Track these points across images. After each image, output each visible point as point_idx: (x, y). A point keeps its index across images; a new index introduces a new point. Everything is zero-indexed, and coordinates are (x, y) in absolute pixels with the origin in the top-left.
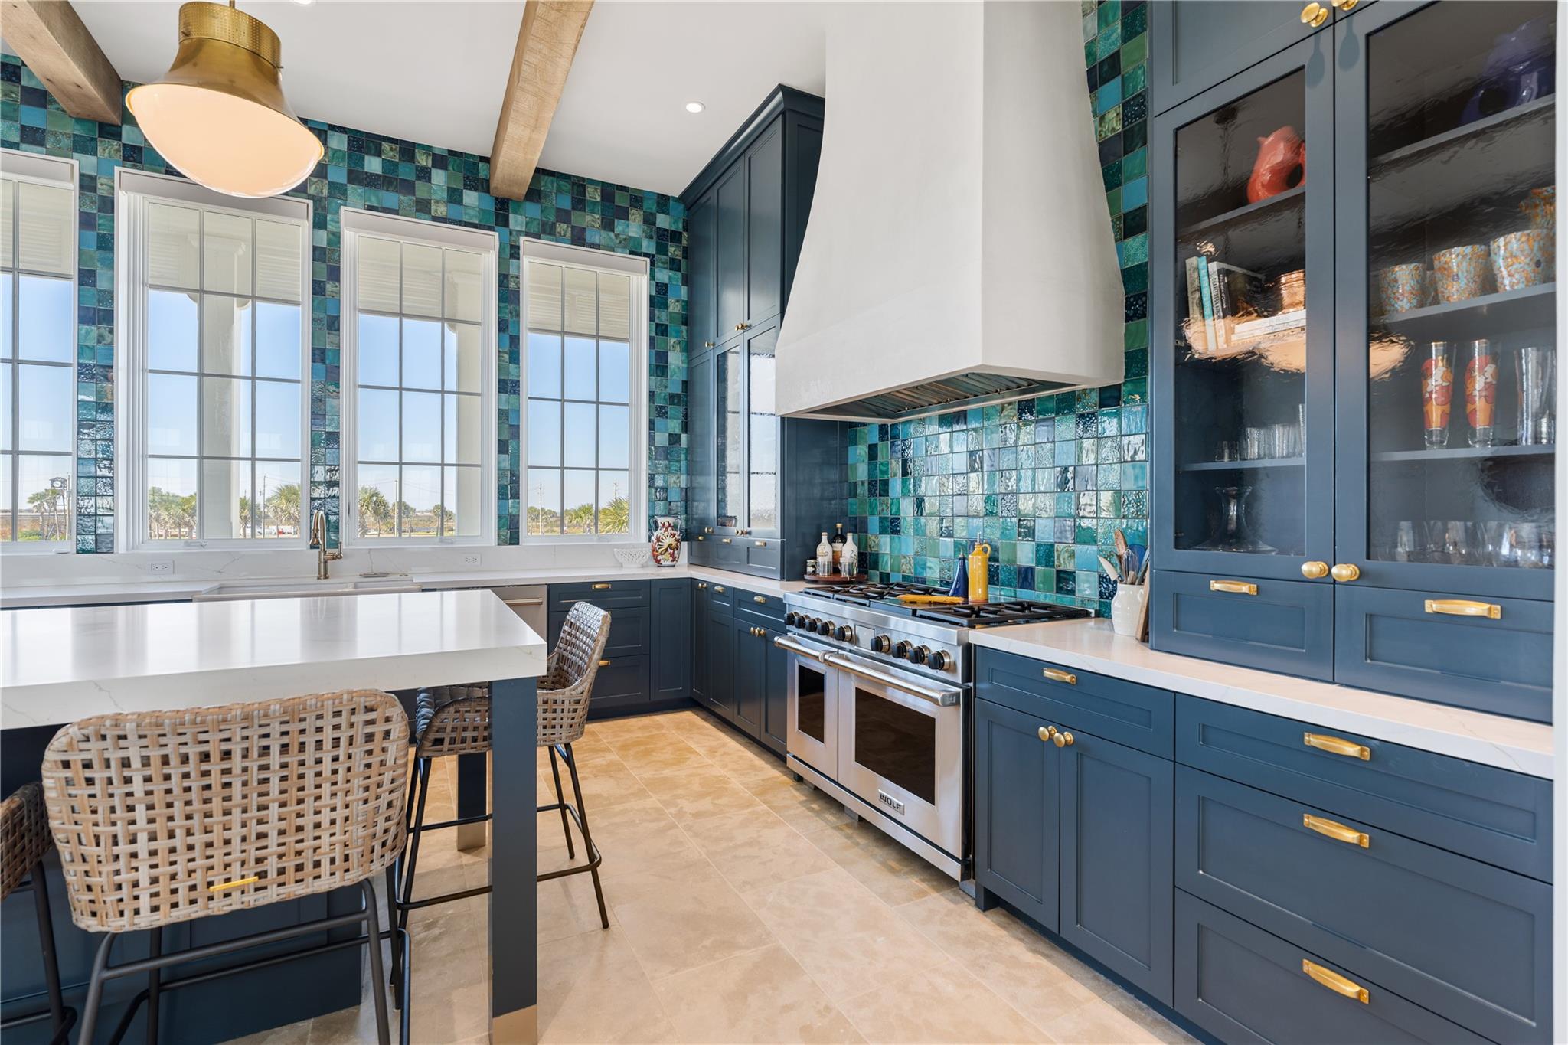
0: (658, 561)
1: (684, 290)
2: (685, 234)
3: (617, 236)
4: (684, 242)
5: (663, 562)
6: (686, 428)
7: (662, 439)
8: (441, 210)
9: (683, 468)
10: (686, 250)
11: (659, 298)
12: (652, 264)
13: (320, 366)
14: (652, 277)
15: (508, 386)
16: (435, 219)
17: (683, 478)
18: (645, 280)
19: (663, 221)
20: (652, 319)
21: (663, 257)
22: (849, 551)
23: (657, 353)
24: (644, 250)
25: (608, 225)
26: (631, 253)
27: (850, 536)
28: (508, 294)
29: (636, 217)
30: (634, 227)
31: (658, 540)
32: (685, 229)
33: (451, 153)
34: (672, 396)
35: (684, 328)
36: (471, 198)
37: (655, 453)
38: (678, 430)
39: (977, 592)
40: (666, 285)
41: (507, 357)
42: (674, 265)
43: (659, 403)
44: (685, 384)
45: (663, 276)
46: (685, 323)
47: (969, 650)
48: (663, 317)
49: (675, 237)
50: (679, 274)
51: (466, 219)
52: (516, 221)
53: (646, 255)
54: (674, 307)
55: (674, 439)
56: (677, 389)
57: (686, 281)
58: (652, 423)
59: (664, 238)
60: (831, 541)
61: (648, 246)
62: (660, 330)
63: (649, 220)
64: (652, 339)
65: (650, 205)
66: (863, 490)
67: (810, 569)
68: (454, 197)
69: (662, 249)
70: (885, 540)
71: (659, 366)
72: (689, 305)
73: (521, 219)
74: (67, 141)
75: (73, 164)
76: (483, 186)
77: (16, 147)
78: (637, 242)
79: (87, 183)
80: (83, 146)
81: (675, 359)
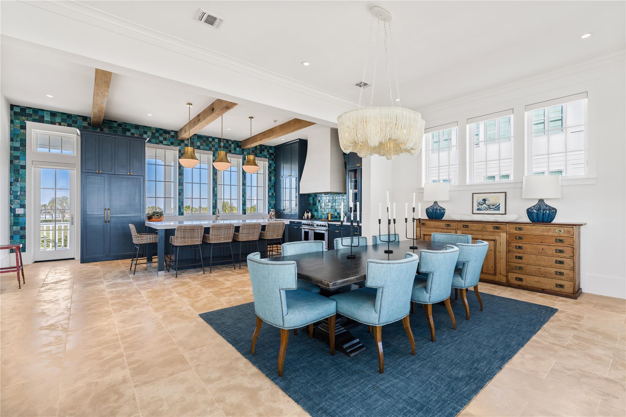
0: (271, 218)
1: (274, 164)
2: (275, 154)
3: (262, 155)
4: (274, 155)
5: (272, 218)
6: (275, 192)
7: (270, 194)
8: (233, 152)
9: (274, 200)
10: (275, 157)
11: (270, 167)
12: (269, 160)
13: (214, 182)
14: (269, 162)
15: (244, 184)
16: (232, 153)
17: (274, 201)
18: (267, 163)
19: (271, 151)
20: (269, 171)
21: (270, 158)
22: (310, 214)
23: (270, 177)
24: (267, 157)
25: (261, 153)
26: (265, 158)
27: (310, 212)
29: (266, 150)
30: (265, 153)
31: (271, 213)
32: (274, 152)
33: (235, 141)
34: (272, 185)
35: (274, 172)
36: (238, 149)
37: (269, 197)
38: (273, 192)
39: (329, 219)
40: (271, 164)
41: (244, 179)
42: (272, 160)
43: (270, 187)
44: (275, 183)
45: (271, 162)
46: (275, 171)
47: (328, 224)
48: (271, 170)
49: (273, 154)
50: (273, 161)
51: (237, 153)
52: (245, 153)
53: (268, 158)
54: (273, 168)
55: (273, 194)
56: (273, 184)
57: (275, 163)
58: (269, 191)
59: (271, 154)
60: (307, 213)
61: (268, 156)
62: (270, 173)
63: (268, 151)
64: (269, 174)
65: (268, 148)
66: (312, 205)
67: (303, 218)
68: (235, 149)
69: (270, 157)
70: (316, 213)
71: (270, 180)
72: (275, 167)
73: (246, 152)
74: (177, 144)
75: (178, 148)
76: (240, 147)
77: (170, 145)
78: (266, 155)
79: (180, 151)
80: (179, 145)
81: (273, 178)
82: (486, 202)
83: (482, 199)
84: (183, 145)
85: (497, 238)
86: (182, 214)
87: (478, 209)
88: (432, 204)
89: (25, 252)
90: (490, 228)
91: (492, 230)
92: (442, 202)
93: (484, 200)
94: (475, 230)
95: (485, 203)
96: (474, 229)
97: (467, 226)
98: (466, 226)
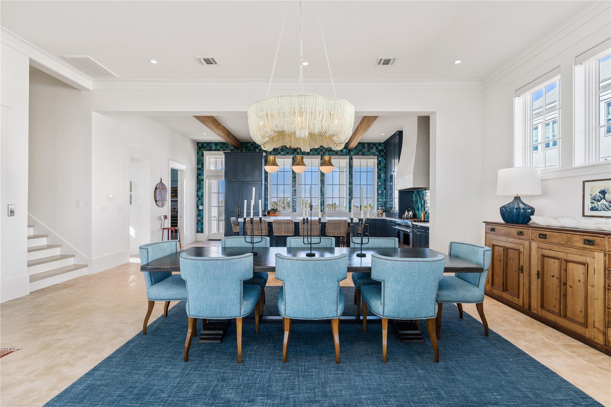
0: (378, 216)
1: (384, 161)
2: (385, 150)
3: (371, 153)
4: (384, 151)
5: (379, 216)
7: (380, 192)
9: (384, 197)
10: (385, 153)
11: (379, 164)
12: (378, 157)
13: (322, 182)
14: (378, 159)
15: (351, 183)
16: (338, 155)
17: (384, 199)
18: (376, 160)
19: (380, 148)
20: (378, 168)
21: (380, 155)
22: (411, 213)
23: (379, 174)
24: (376, 154)
25: (369, 151)
26: (373, 155)
27: (411, 211)
28: (351, 166)
29: (374, 148)
30: (374, 150)
31: (378, 212)
32: (385, 149)
34: (382, 183)
35: (384, 169)
37: (378, 194)
38: (383, 190)
39: (422, 219)
40: (381, 161)
41: (350, 178)
42: (382, 156)
43: (379, 184)
45: (380, 159)
46: (385, 168)
47: (413, 225)
48: (380, 167)
49: (382, 151)
50: (383, 158)
51: (343, 154)
52: (352, 153)
53: (376, 155)
54: (382, 165)
55: (382, 192)
56: (383, 181)
57: (385, 159)
58: (378, 188)
59: (380, 151)
60: (408, 212)
61: (377, 153)
62: (379, 170)
63: (377, 148)
64: (378, 172)
65: (377, 145)
66: (415, 202)
67: (403, 217)
68: (342, 151)
69: (380, 154)
70: (417, 211)
71: (379, 177)
72: (385, 164)
73: (353, 152)
74: (291, 153)
75: (292, 156)
76: (346, 148)
77: (286, 155)
78: (375, 153)
79: (293, 159)
80: (293, 153)
81: (383, 176)
82: (606, 195)
83: (599, 190)
84: (295, 153)
85: (588, 260)
86: (295, 211)
87: (593, 209)
88: (511, 200)
89: (202, 233)
90: (578, 241)
92: (533, 197)
93: (603, 192)
94: (556, 244)
95: (604, 198)
98: (543, 235)
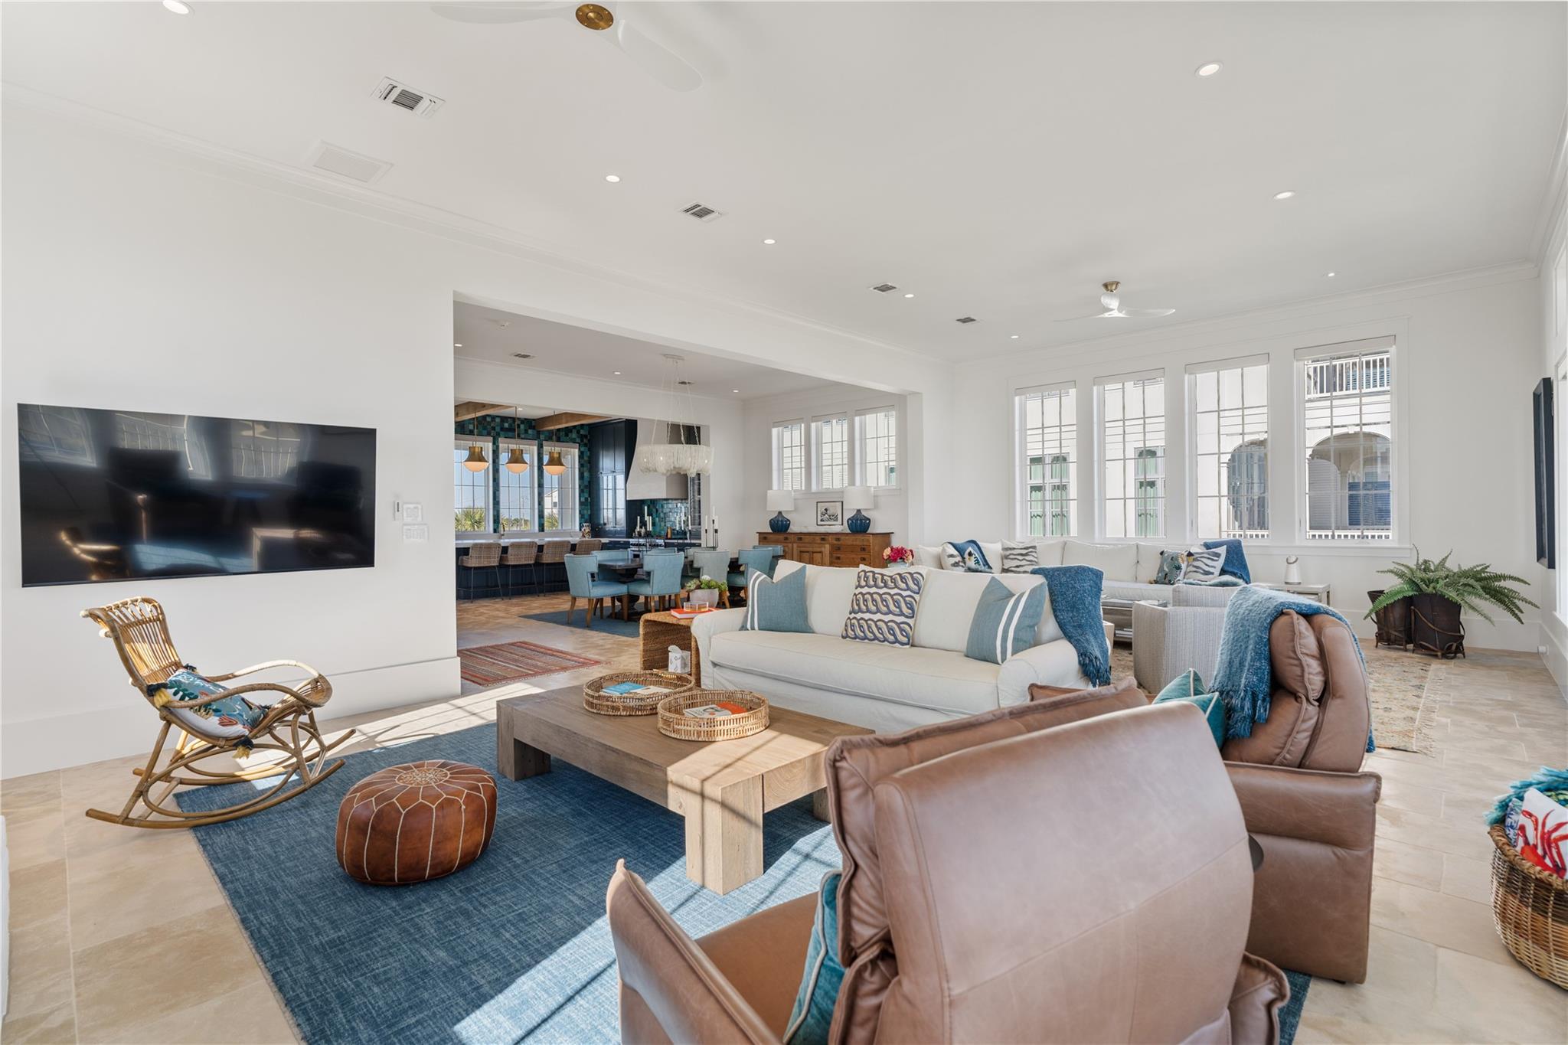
0: (584, 534)
1: (588, 453)
2: (589, 436)
3: (570, 439)
4: (589, 438)
5: (586, 534)
6: (590, 496)
7: (583, 499)
8: (523, 436)
11: (581, 457)
12: (580, 445)
13: (495, 483)
14: (579, 449)
15: (541, 485)
16: (522, 439)
17: (589, 511)
18: (577, 451)
19: (582, 432)
20: (580, 463)
21: (582, 443)
23: (581, 473)
25: (567, 435)
26: (574, 443)
28: (540, 458)
29: (576, 432)
30: (574, 435)
31: (585, 528)
33: (526, 419)
34: (585, 486)
36: (530, 431)
37: (581, 503)
39: (669, 536)
40: (583, 452)
42: (586, 445)
43: (582, 488)
44: (589, 482)
45: (582, 449)
46: (589, 463)
48: (582, 462)
49: (586, 436)
50: (587, 448)
51: (529, 438)
52: (542, 438)
53: (578, 443)
54: (586, 458)
55: (586, 499)
56: (587, 484)
57: (589, 450)
58: (580, 494)
59: (582, 437)
61: (578, 440)
62: (581, 466)
63: (578, 432)
64: (580, 468)
67: (634, 535)
68: (526, 432)
69: (582, 441)
71: (581, 477)
72: (590, 457)
73: (544, 437)
76: (533, 428)
78: (575, 439)
81: (586, 474)
82: (828, 512)
83: (825, 508)
85: (823, 549)
87: (822, 520)
88: (776, 515)
90: (818, 538)
91: (819, 541)
92: (787, 512)
93: (826, 510)
96: (807, 541)
97: (800, 539)
